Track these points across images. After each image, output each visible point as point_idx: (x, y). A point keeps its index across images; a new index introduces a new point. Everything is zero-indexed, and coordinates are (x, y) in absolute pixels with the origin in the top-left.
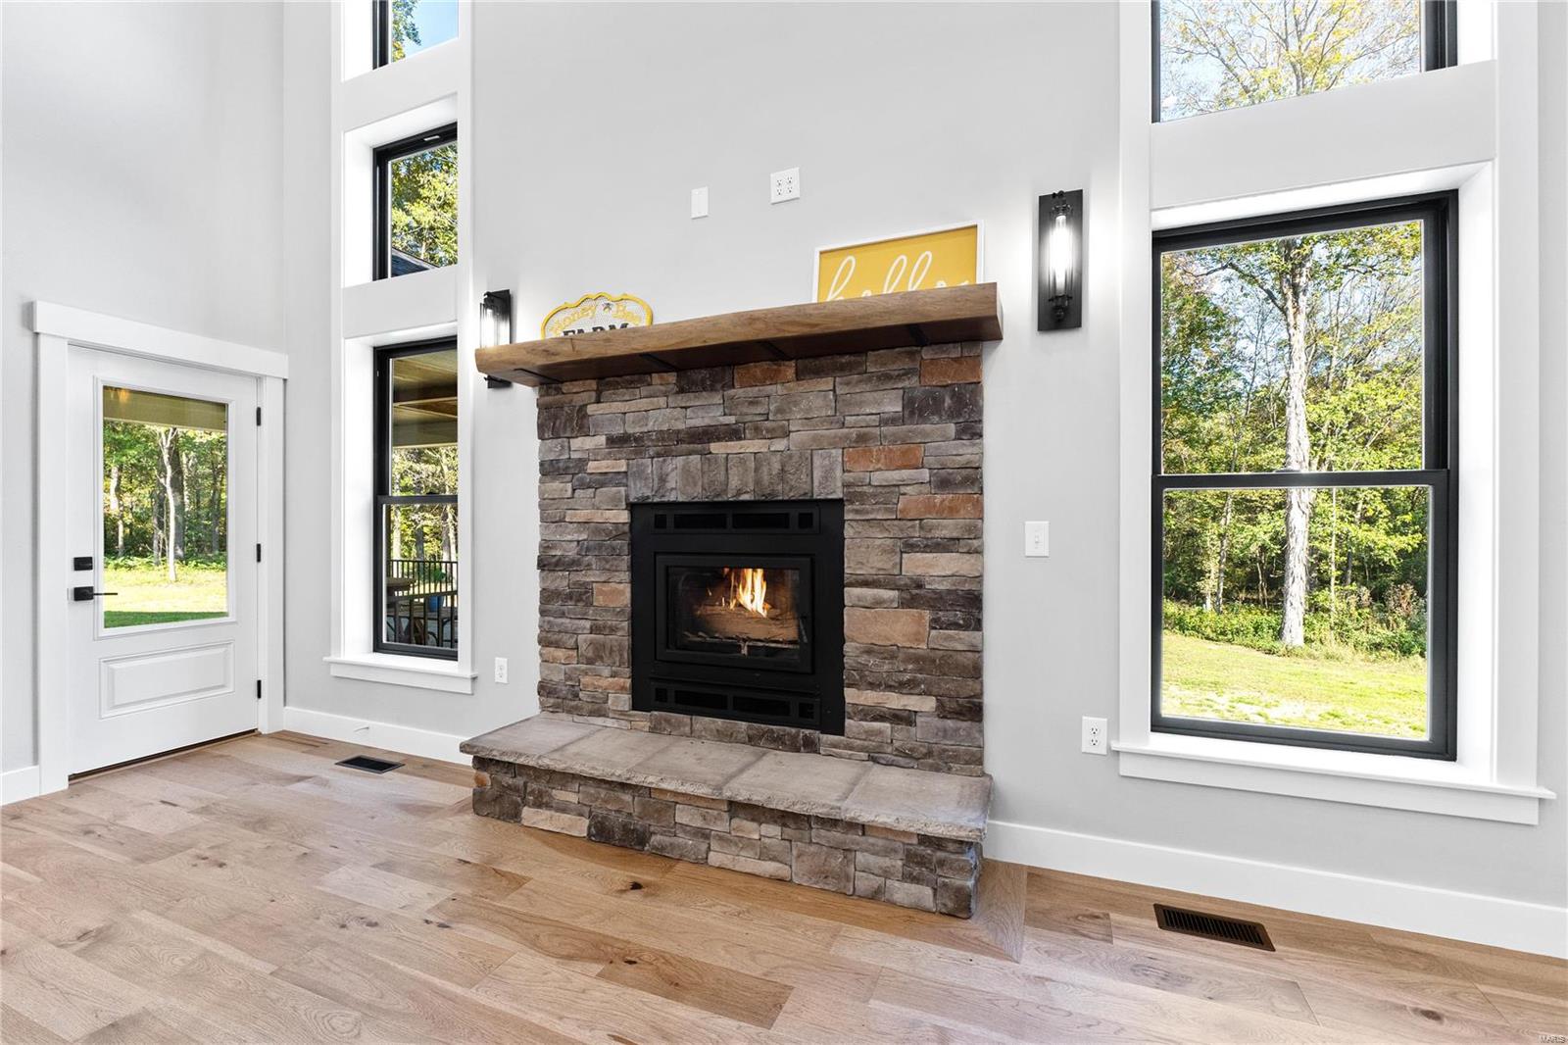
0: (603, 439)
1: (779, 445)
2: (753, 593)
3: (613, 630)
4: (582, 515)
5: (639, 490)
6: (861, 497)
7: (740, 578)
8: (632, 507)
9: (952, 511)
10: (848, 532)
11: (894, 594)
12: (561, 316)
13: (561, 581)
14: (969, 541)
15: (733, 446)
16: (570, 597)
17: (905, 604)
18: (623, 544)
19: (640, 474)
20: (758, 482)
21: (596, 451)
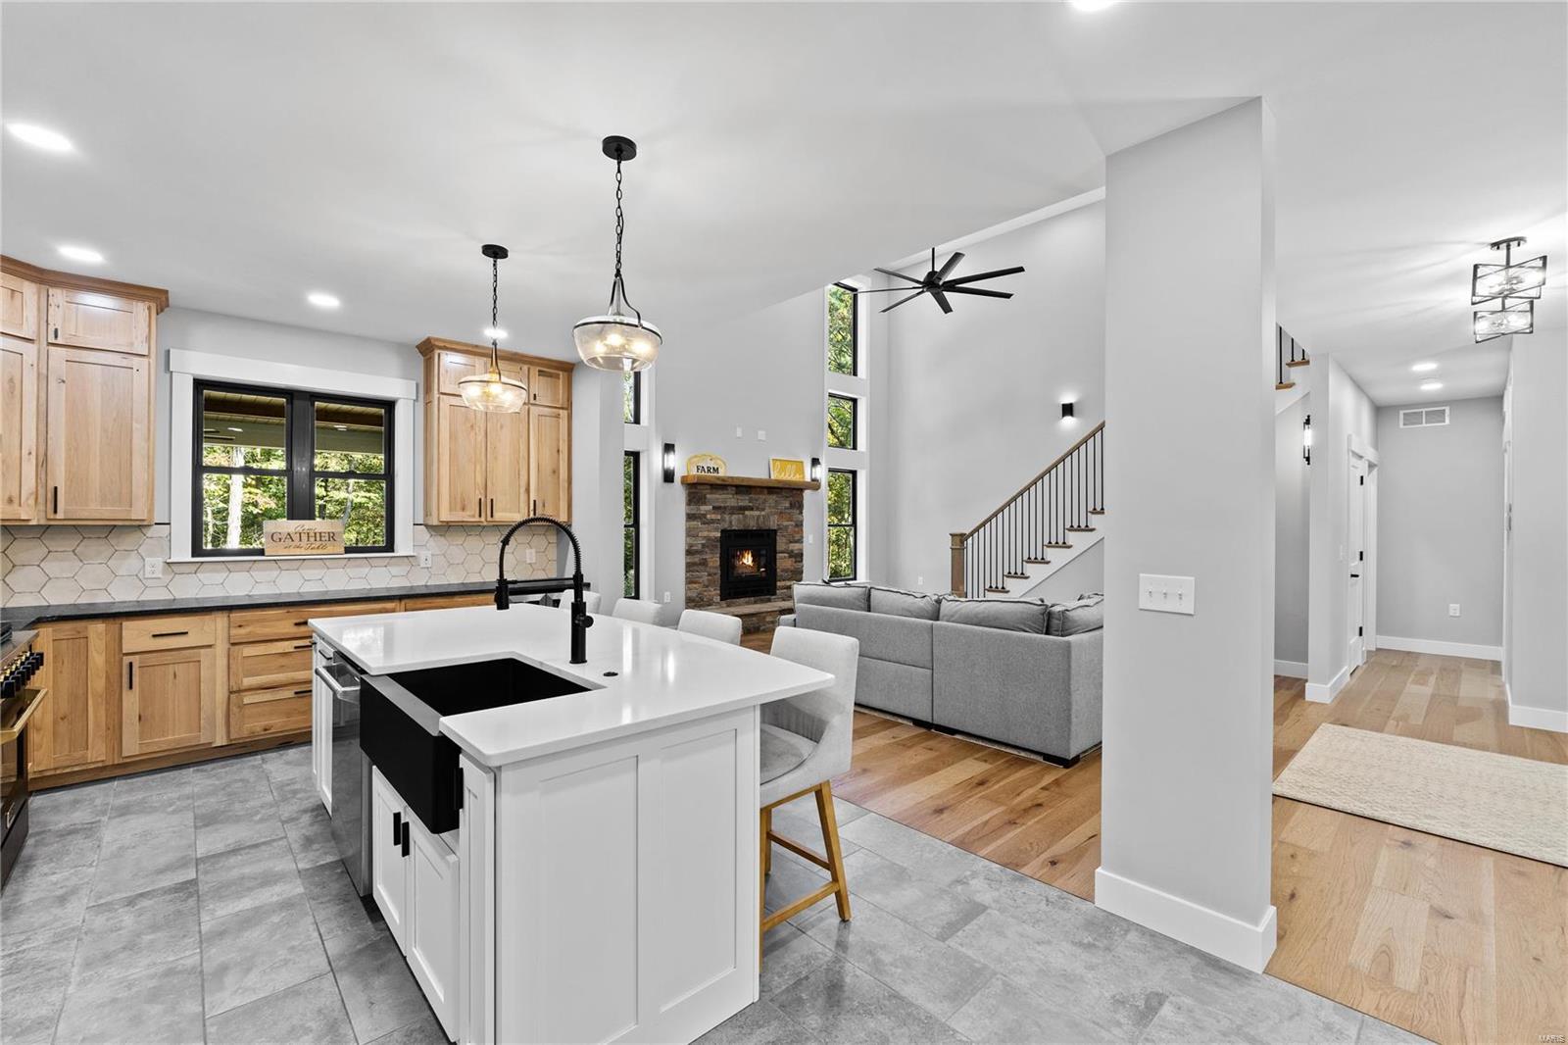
0: (711, 507)
1: (763, 513)
2: (748, 560)
3: (715, 574)
4: (706, 534)
5: (726, 526)
6: (780, 529)
7: (743, 556)
8: (723, 531)
9: (798, 533)
10: (778, 538)
11: (786, 555)
12: (695, 459)
13: (696, 559)
14: (800, 541)
15: (752, 513)
16: (700, 564)
17: (790, 557)
18: (719, 544)
19: (723, 520)
20: (758, 523)
21: (709, 512)
